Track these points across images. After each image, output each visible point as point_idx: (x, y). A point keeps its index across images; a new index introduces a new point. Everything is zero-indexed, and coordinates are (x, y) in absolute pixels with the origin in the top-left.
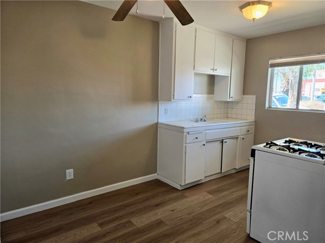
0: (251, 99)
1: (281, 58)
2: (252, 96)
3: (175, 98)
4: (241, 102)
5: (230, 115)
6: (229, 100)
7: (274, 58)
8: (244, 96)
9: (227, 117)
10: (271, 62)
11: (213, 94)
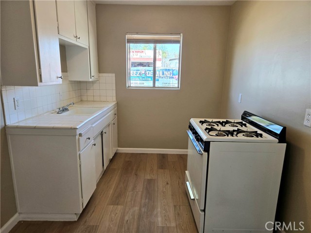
0: (109, 78)
1: (137, 33)
2: (110, 75)
3: (43, 81)
4: (98, 82)
5: (84, 98)
6: (90, 80)
7: (132, 33)
8: (101, 74)
9: (81, 101)
10: (128, 36)
11: (67, 72)
